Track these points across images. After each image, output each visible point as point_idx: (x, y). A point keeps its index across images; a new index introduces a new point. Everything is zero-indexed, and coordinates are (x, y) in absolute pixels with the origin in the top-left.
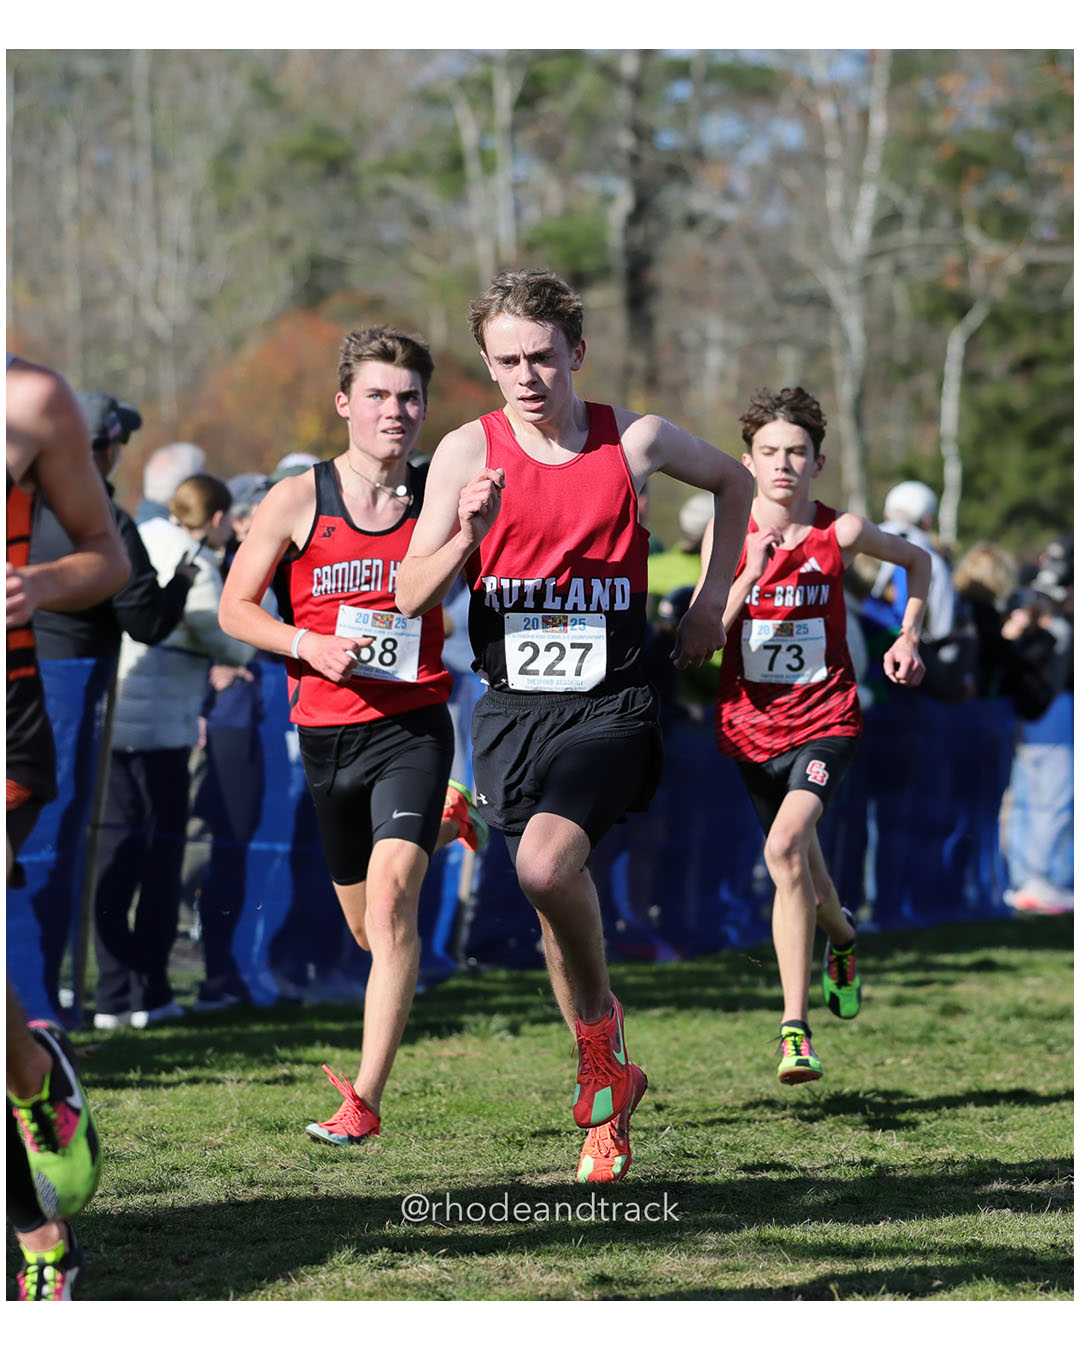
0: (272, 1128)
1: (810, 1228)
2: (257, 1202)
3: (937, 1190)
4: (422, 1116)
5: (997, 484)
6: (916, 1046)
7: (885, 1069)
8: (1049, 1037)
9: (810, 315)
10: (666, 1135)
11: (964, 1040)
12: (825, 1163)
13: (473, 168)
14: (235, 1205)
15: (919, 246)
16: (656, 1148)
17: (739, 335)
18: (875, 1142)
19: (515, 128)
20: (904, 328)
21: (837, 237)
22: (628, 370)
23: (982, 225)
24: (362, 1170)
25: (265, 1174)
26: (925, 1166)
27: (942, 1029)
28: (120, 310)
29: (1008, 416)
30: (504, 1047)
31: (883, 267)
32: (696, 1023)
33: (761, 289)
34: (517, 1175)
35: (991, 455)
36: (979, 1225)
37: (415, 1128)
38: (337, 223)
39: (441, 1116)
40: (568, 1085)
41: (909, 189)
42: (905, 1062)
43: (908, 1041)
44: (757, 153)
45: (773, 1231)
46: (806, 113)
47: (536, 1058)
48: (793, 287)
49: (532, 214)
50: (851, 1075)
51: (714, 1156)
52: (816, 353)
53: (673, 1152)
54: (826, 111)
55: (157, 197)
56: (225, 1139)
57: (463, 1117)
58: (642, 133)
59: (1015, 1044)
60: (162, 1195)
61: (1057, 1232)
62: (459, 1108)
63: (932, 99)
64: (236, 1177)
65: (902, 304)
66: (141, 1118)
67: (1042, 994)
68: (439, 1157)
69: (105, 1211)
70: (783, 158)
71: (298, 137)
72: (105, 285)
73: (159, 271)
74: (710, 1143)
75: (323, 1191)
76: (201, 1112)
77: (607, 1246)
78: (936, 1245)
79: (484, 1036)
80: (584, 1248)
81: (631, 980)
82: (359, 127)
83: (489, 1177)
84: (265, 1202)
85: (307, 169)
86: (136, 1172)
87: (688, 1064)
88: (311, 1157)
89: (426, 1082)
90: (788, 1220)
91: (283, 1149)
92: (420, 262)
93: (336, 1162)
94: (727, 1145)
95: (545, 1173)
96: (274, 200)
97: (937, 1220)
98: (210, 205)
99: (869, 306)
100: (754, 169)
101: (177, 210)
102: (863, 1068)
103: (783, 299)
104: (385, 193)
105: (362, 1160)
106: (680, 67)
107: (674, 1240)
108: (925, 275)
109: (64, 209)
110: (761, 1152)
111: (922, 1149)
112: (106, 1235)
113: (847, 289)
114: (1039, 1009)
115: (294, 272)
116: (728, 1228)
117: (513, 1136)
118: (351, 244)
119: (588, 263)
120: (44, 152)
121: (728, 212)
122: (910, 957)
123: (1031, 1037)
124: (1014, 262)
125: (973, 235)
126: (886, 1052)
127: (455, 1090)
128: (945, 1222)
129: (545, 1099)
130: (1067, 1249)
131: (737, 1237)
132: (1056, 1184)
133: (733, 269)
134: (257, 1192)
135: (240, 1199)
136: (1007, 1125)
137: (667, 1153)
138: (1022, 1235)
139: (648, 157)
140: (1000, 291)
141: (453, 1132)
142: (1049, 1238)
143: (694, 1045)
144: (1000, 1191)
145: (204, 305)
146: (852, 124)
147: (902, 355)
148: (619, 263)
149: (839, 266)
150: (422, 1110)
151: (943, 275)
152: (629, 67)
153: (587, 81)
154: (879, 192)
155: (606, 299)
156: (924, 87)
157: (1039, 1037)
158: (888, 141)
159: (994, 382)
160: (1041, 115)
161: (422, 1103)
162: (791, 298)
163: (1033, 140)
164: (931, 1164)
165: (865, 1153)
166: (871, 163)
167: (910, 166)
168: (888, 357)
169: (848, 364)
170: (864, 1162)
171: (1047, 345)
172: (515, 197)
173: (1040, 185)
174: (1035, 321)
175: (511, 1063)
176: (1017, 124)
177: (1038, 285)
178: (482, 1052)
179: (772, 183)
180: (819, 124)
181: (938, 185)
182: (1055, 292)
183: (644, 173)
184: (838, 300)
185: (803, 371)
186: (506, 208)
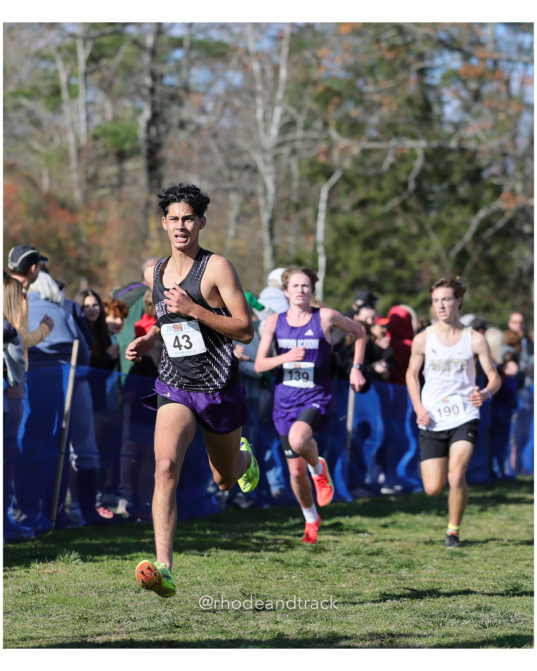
4: (33, 605)
5: (346, 268)
6: (300, 568)
7: (284, 581)
8: (371, 565)
9: (246, 175)
10: (165, 616)
12: (251, 631)
13: (65, 95)
15: (304, 140)
16: (159, 622)
18: (277, 620)
19: (86, 74)
20: (295, 184)
21: (261, 133)
22: (148, 204)
23: (339, 130)
26: (304, 633)
27: (314, 560)
29: (352, 231)
30: (78, 567)
31: (286, 150)
32: (182, 555)
33: (220, 162)
34: (84, 636)
35: (342, 253)
37: (29, 611)
39: (44, 605)
40: (113, 588)
41: (299, 109)
42: (293, 577)
43: (295, 565)
44: (219, 88)
46: (244, 67)
47: (95, 574)
48: (236, 161)
49: (97, 120)
50: (265, 584)
51: (191, 627)
52: (249, 196)
53: (169, 624)
54: (256, 67)
57: (55, 605)
58: (155, 77)
59: (352, 568)
62: (54, 601)
63: (314, 62)
65: (295, 169)
67: (367, 541)
68: (42, 627)
70: (232, 91)
74: (189, 620)
79: (67, 563)
83: (69, 638)
87: (177, 578)
89: (36, 586)
92: (37, 146)
94: (198, 621)
95: (100, 636)
99: (277, 173)
100: (217, 98)
102: (272, 580)
103: (232, 167)
106: (178, 43)
108: (307, 155)
110: (216, 625)
111: (303, 624)
113: (266, 163)
114: (366, 549)
117: (83, 616)
119: (127, 146)
121: (202, 120)
123: (361, 564)
124: (356, 150)
125: (333, 133)
126: (284, 572)
127: (51, 591)
129: (100, 596)
132: (374, 643)
133: (205, 150)
136: (348, 611)
137: (165, 625)
139: (158, 89)
140: (347, 164)
141: (50, 613)
143: (180, 567)
146: (270, 74)
147: (295, 198)
148: (144, 147)
149: (264, 151)
150: (33, 601)
151: (317, 156)
152: (149, 41)
153: (126, 48)
154: (283, 110)
155: (136, 166)
156: (307, 54)
157: (366, 564)
158: (287, 82)
159: (344, 213)
160: (372, 70)
161: (33, 598)
162: (237, 166)
163: (366, 83)
164: (307, 632)
165: (272, 626)
166: (280, 95)
167: (301, 96)
168: (288, 199)
169: (267, 202)
170: (271, 631)
171: (373, 193)
172: (87, 110)
173: (370, 107)
174: (367, 180)
175: (82, 577)
176: (358, 74)
177: (369, 161)
178: (66, 570)
179: (226, 105)
180: (252, 72)
181: (315, 106)
182: (378, 165)
183: (157, 99)
184: (262, 167)
185: (242, 205)
186: (83, 116)
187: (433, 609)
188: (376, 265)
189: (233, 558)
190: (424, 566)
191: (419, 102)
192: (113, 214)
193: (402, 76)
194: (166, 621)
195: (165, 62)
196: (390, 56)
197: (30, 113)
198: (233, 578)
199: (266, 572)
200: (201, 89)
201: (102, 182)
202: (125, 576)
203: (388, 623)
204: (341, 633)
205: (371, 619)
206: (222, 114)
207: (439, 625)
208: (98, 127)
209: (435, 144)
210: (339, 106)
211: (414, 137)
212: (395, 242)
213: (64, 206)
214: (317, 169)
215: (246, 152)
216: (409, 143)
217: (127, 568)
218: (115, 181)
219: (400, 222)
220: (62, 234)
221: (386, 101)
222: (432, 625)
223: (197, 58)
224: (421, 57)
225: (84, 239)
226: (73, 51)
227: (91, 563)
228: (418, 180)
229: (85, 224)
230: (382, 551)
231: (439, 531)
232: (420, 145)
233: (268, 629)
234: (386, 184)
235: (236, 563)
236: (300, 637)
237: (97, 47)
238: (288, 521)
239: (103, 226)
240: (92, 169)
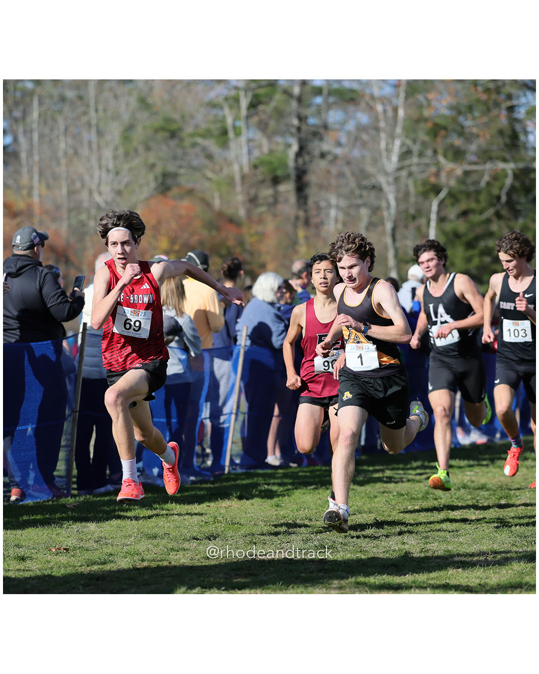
0: (151, 537)
1: (377, 577)
2: (145, 568)
3: (430, 561)
6: (421, 501)
8: (477, 497)
9: (373, 194)
10: (317, 539)
11: (441, 498)
12: (383, 550)
13: (231, 134)
14: (136, 569)
15: (418, 165)
16: (312, 544)
17: (343, 203)
18: (404, 541)
19: (248, 117)
20: (412, 199)
21: (385, 161)
22: (297, 218)
23: (445, 156)
24: (189, 555)
25: (148, 557)
26: (425, 551)
27: (432, 493)
28: (84, 195)
29: (457, 235)
30: (248, 502)
31: (404, 173)
33: (352, 183)
36: (448, 576)
38: (175, 158)
39: (222, 532)
40: (275, 518)
41: (414, 141)
43: (418, 499)
44: (351, 126)
45: (361, 579)
46: (370, 109)
47: (261, 507)
48: (365, 182)
49: (256, 153)
50: (394, 513)
51: (337, 548)
52: (376, 210)
53: (319, 546)
54: (379, 108)
55: (99, 148)
56: (131, 542)
58: (301, 118)
60: (106, 566)
61: (481, 578)
62: (229, 528)
63: (425, 103)
64: (136, 558)
65: (412, 189)
66: (96, 533)
67: (474, 479)
69: (82, 572)
70: (361, 128)
71: (158, 122)
72: (78, 185)
73: (100, 179)
74: (335, 542)
75: (173, 563)
76: (121, 530)
77: (292, 586)
78: (430, 584)
80: (283, 586)
81: (300, 474)
82: (183, 117)
84: (149, 568)
85: (162, 135)
86: (95, 556)
88: (167, 549)
89: (215, 517)
90: (367, 574)
91: (156, 546)
92: (210, 174)
93: (178, 551)
94: (342, 543)
96: (148, 149)
97: (431, 574)
98: (121, 151)
99: (398, 191)
100: (349, 133)
101: (108, 153)
103: (362, 188)
104: (194, 145)
105: (189, 550)
106: (318, 91)
107: (320, 583)
108: (421, 177)
109: (60, 154)
110: (356, 546)
111: (424, 544)
112: (82, 582)
113: (389, 183)
114: (473, 485)
115: (156, 178)
116: (342, 578)
117: (252, 540)
118: (181, 167)
119: (279, 173)
120: (52, 130)
121: (338, 151)
122: (419, 463)
123: (469, 496)
124: (459, 172)
125: (441, 159)
126: (409, 503)
127: (227, 521)
128: (434, 575)
130: (486, 586)
131: (347, 582)
132: (481, 558)
133: (341, 175)
134: (145, 564)
135: (138, 567)
136: (460, 534)
137: (316, 547)
138: (467, 580)
139: (304, 128)
140: (453, 183)
141: (227, 539)
142: (478, 581)
144: (457, 561)
145: (119, 193)
146: (390, 113)
147: (412, 211)
148: (293, 174)
149: (386, 174)
150: (213, 529)
151: (429, 177)
152: (296, 90)
153: (278, 97)
154: (401, 141)
155: (287, 188)
156: (421, 98)
157: (473, 497)
158: (405, 120)
159: (451, 221)
160: (470, 108)
161: (214, 526)
162: (365, 187)
163: (466, 119)
164: (428, 550)
165: (399, 546)
166: (399, 130)
167: (415, 131)
168: (406, 211)
169: (390, 214)
170: (400, 550)
171: (473, 205)
172: (248, 146)
173: (469, 138)
174: (468, 195)
175: (251, 509)
176: (460, 113)
177: (469, 180)
178: (239, 504)
179: (357, 139)
180: (377, 113)
181: (426, 138)
182: (476, 183)
183: (303, 135)
184: (386, 187)
185: (371, 217)
186: (245, 150)
187: (526, 531)
188: (476, 261)
189: (369, 494)
190: (519, 497)
191: (508, 132)
192: (270, 226)
193: (495, 112)
194: (316, 543)
195: (309, 106)
196: (484, 97)
197: (204, 149)
198: (369, 509)
199: (394, 504)
200: (337, 126)
201: (261, 201)
202: (284, 509)
203: (491, 542)
204: (455, 552)
205: (478, 540)
206: (354, 146)
207: (531, 544)
208: (258, 158)
209: (521, 165)
210: (445, 137)
211: (505, 160)
212: (491, 243)
213: (232, 221)
214: (428, 187)
215: (373, 175)
216: (501, 165)
217: (287, 502)
218: (271, 200)
219: (494, 227)
220: (231, 243)
221: (481, 133)
222: (526, 544)
223: (334, 103)
224: (509, 97)
225: (248, 247)
226: (237, 100)
227: (257, 499)
228: (509, 194)
229: (249, 234)
230: (486, 486)
231: (530, 470)
232: (509, 167)
233: (397, 549)
234: (483, 197)
235: (371, 497)
236: (422, 555)
237: (255, 96)
238: (411, 463)
239: (262, 236)
240: (253, 192)
